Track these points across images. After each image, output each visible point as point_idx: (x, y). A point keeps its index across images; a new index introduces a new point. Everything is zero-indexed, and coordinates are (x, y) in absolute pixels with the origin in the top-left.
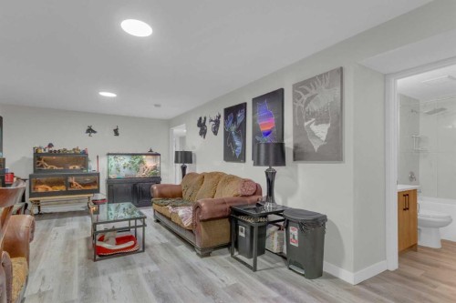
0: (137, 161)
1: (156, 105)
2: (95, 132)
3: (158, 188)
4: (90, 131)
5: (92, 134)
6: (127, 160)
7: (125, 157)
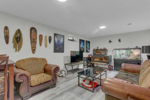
0: (129, 52)
1: (128, 24)
2: (112, 42)
3: (124, 66)
4: (110, 41)
5: (111, 43)
6: (124, 51)
7: (123, 50)
